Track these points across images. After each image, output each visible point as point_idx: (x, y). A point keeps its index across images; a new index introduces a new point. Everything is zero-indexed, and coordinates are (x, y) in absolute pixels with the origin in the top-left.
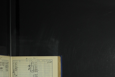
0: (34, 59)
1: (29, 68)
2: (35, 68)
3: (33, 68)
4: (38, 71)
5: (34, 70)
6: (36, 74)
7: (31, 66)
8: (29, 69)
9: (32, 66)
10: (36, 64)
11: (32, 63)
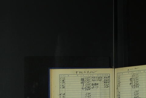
0: (136, 70)
1: (131, 82)
2: (136, 82)
3: (134, 82)
4: (139, 86)
5: (135, 85)
6: (137, 90)
7: (132, 80)
8: (130, 84)
9: (134, 80)
10: (137, 76)
11: (134, 75)
